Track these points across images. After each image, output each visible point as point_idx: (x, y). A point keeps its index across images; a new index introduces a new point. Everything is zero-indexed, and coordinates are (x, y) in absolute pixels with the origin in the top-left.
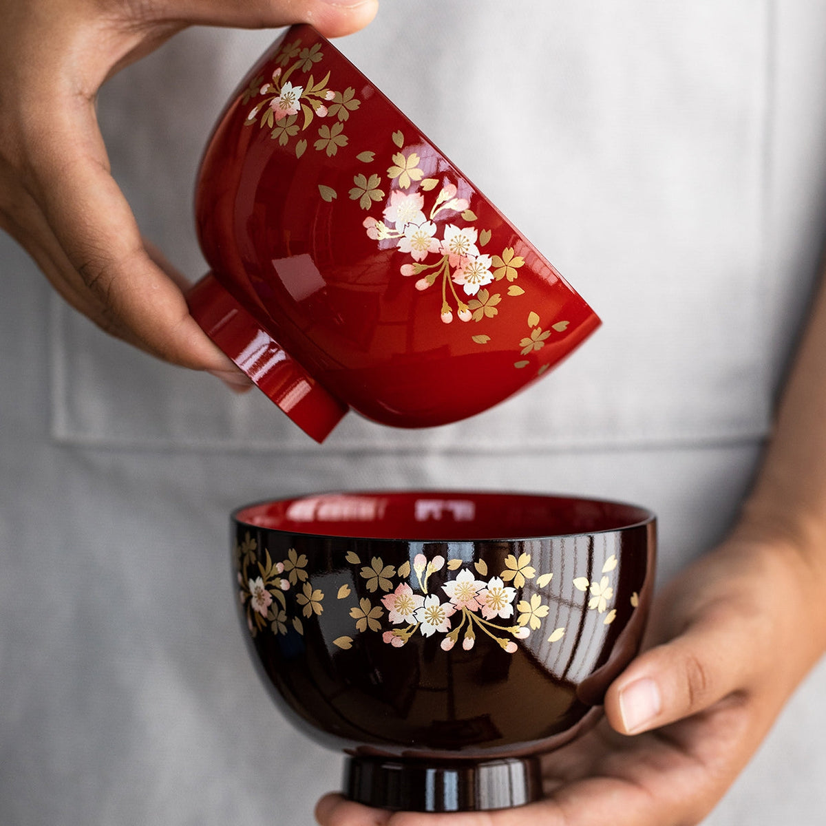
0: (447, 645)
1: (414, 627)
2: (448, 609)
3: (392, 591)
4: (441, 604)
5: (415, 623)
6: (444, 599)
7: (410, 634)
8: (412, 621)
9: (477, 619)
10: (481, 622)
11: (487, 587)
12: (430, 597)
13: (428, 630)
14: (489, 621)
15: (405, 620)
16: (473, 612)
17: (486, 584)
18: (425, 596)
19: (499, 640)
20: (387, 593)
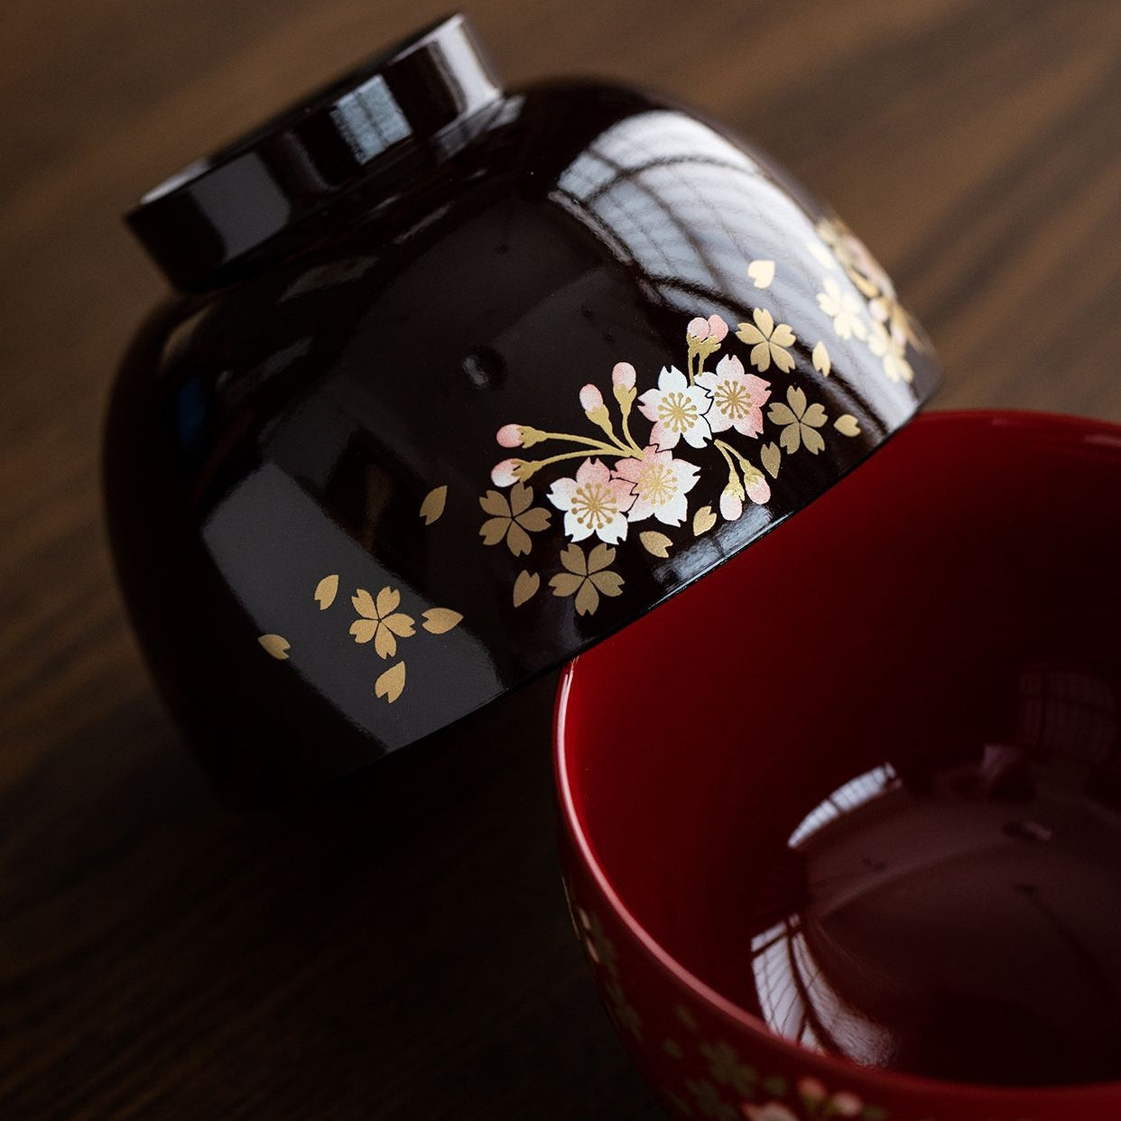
0: (624, 375)
1: (696, 372)
2: (665, 437)
3: (765, 409)
4: (682, 438)
5: (697, 378)
6: (682, 451)
7: (691, 355)
8: (704, 378)
9: (607, 450)
10: (596, 448)
11: (626, 514)
12: (705, 439)
13: (671, 379)
14: (583, 459)
15: (715, 373)
16: (620, 458)
17: (631, 519)
18: (715, 436)
19: (542, 436)
20: (771, 400)
